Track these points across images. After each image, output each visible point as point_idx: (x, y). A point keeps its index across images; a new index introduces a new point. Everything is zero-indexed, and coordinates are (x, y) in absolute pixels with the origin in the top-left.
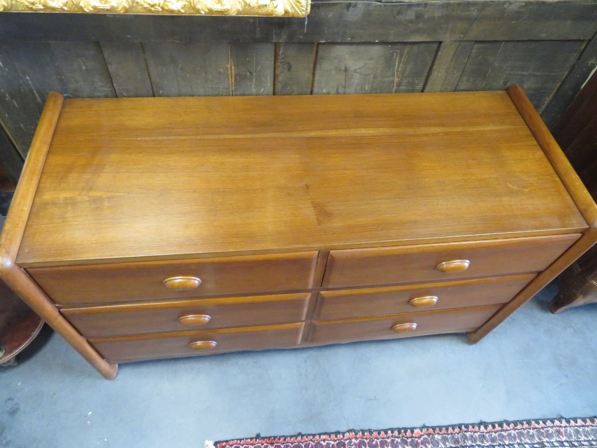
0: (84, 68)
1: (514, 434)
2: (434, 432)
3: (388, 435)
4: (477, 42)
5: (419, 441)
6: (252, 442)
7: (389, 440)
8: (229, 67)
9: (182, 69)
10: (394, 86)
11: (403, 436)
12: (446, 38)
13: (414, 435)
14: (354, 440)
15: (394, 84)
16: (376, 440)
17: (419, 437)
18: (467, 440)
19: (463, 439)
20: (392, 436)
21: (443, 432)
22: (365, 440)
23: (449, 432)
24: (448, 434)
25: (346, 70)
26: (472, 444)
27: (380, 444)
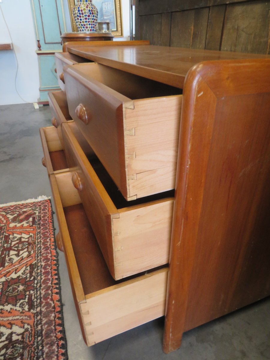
2: (57, 312)
3: (54, 276)
5: (49, 300)
7: (49, 277)
11: (53, 287)
13: (54, 295)
16: (50, 268)
17: (52, 300)
19: (49, 342)
20: (52, 279)
21: (57, 320)
22: (50, 262)
23: (57, 327)
24: (54, 326)
27: (47, 271)
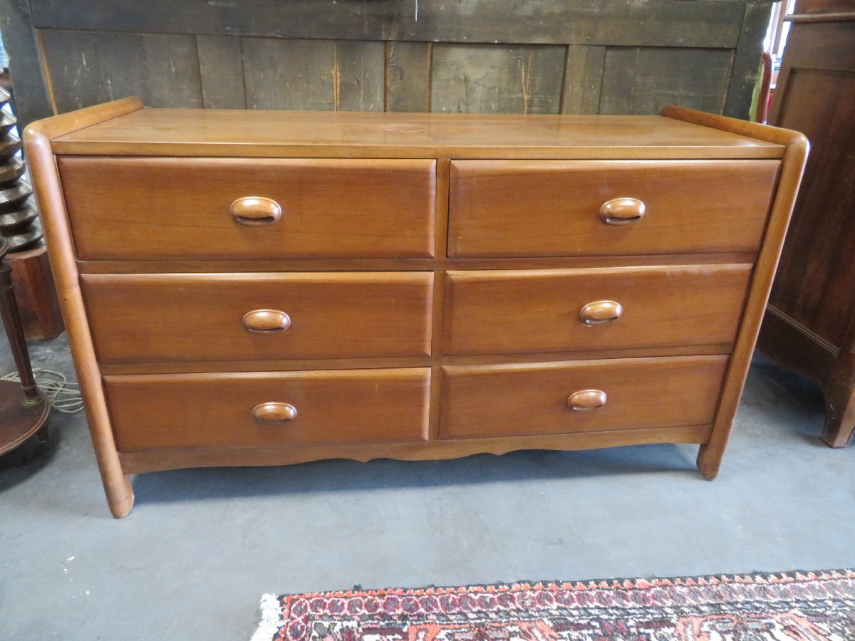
0: (173, 69)
1: (820, 587)
2: (673, 583)
3: (590, 587)
4: (609, 47)
5: (648, 595)
6: (345, 595)
7: (593, 593)
8: (335, 74)
9: (281, 75)
10: (524, 106)
11: (617, 588)
12: (572, 39)
13: (637, 586)
14: (529, 593)
15: (524, 102)
16: (568, 592)
17: (648, 589)
18: (736, 593)
19: (728, 593)
20: (598, 588)
21: (688, 583)
22: (550, 594)
23: (700, 583)
24: (699, 586)
25: (466, 80)
26: (747, 600)
27: (577, 598)
